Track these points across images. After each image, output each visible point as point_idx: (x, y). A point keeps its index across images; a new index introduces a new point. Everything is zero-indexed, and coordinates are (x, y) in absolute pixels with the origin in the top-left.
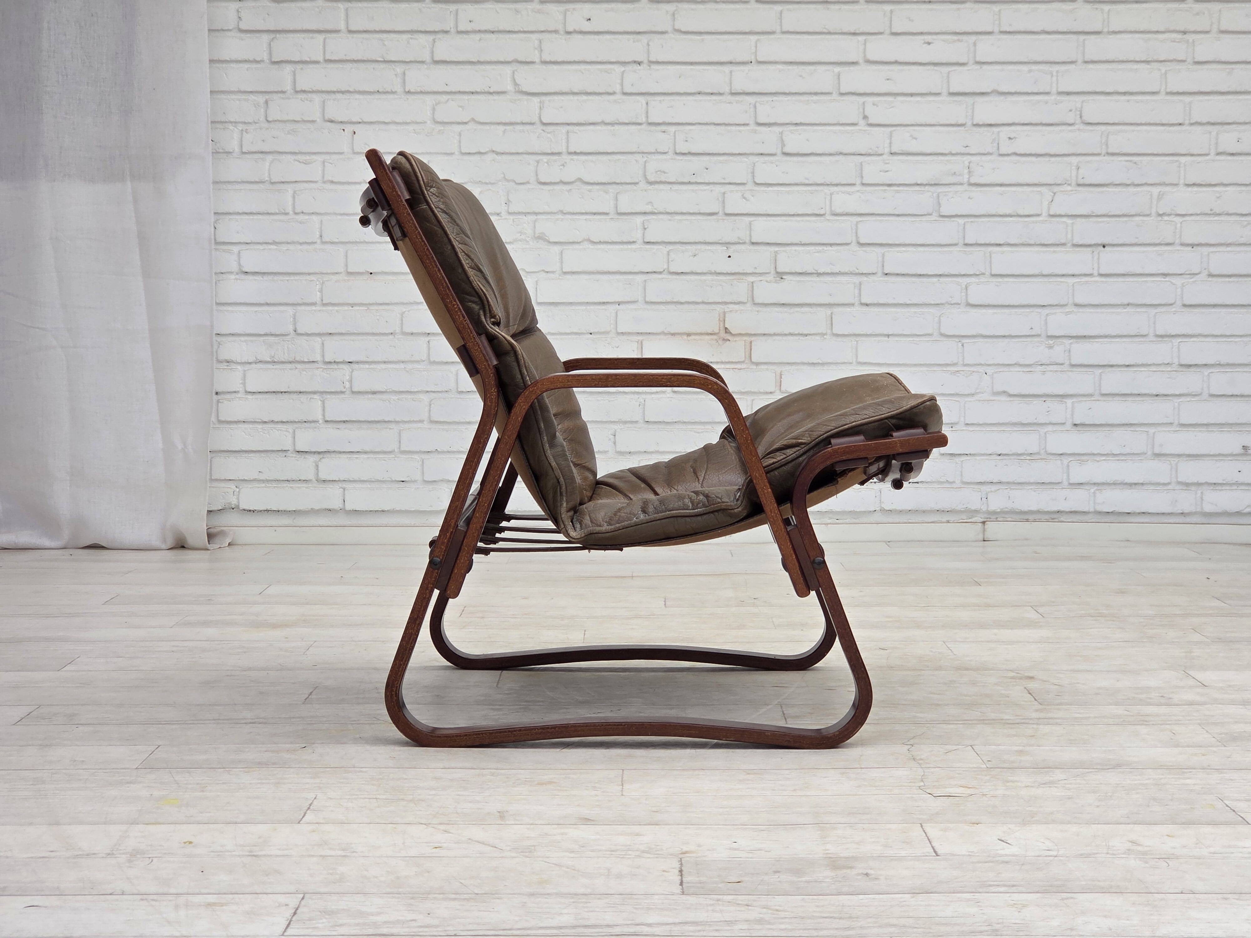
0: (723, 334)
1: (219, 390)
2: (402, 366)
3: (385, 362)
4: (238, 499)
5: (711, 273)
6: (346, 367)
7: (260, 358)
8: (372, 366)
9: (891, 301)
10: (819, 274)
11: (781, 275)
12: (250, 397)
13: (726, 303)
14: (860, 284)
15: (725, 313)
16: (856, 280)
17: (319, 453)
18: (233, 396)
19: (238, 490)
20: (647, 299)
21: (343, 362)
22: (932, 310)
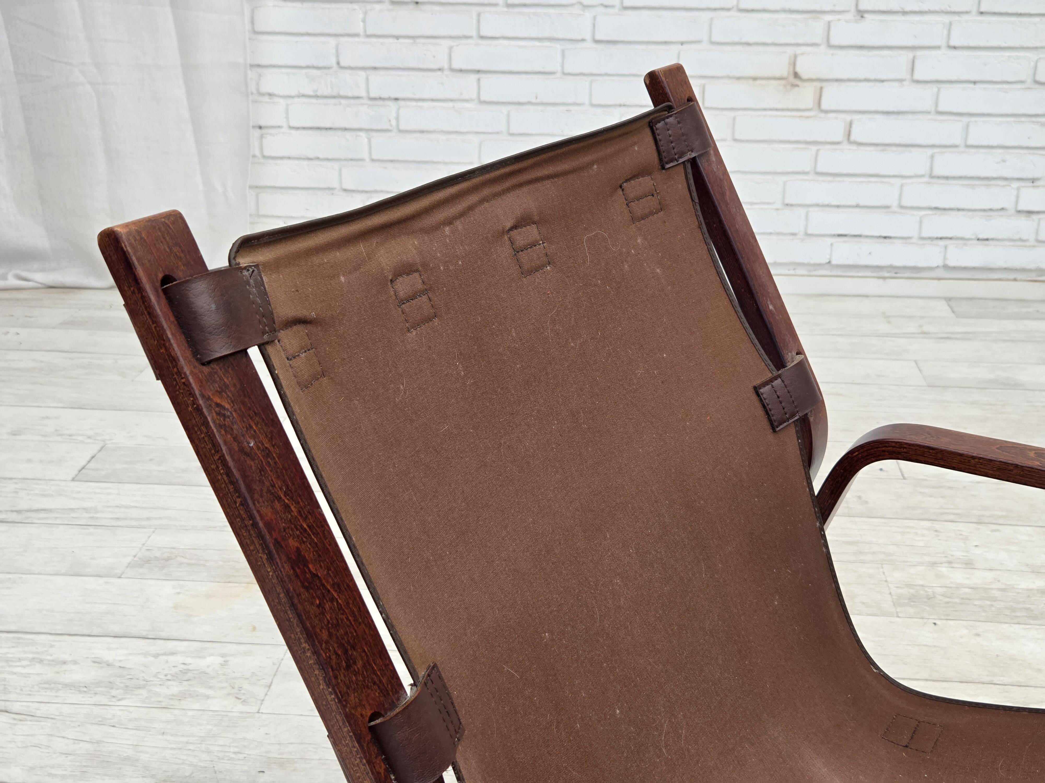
0: (792, 79)
1: (263, 124)
2: (451, 104)
3: (433, 100)
5: (784, 11)
6: (391, 104)
7: (303, 91)
8: (420, 104)
9: (982, 44)
10: (905, 13)
11: (861, 14)
12: (293, 132)
13: (798, 45)
14: (951, 24)
15: (795, 57)
16: (946, 19)
17: (367, 192)
18: (276, 131)
20: (713, 39)
21: (389, 99)
22: (1028, 54)
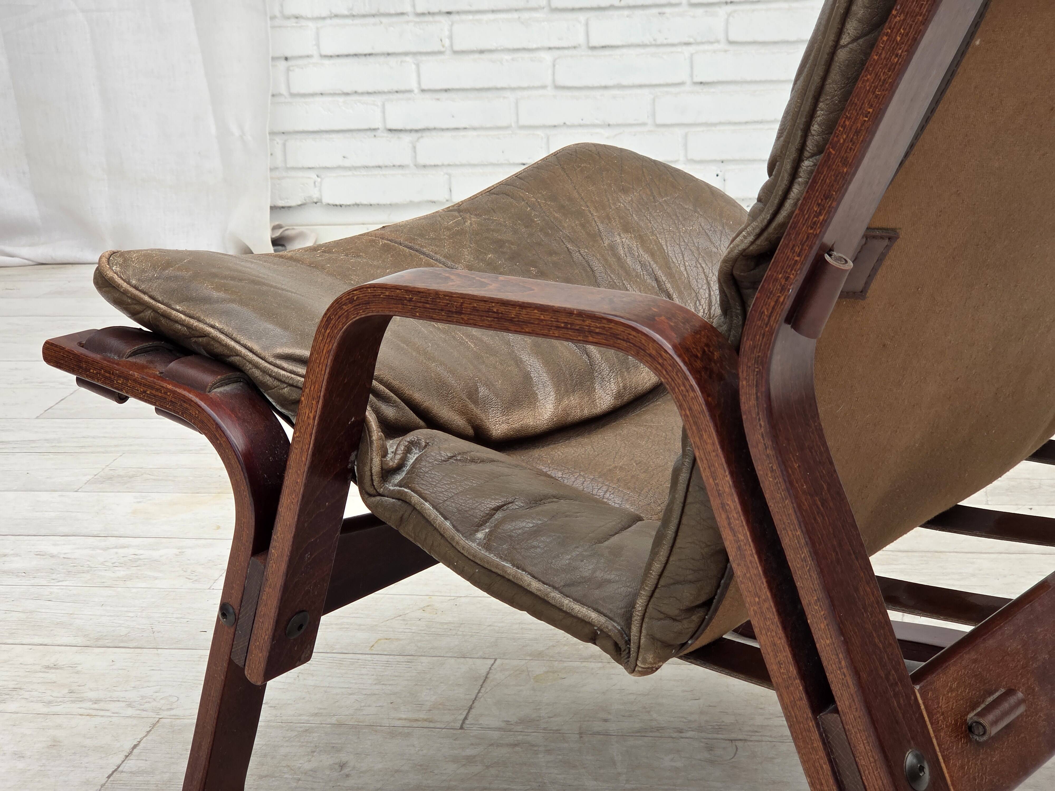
1: (288, 54)
2: (515, 15)
3: (493, 11)
4: (320, 190)
6: (443, 19)
7: (335, 11)
8: (478, 17)
12: (326, 62)
17: (417, 131)
18: (305, 61)
19: (319, 180)
21: (440, 13)
